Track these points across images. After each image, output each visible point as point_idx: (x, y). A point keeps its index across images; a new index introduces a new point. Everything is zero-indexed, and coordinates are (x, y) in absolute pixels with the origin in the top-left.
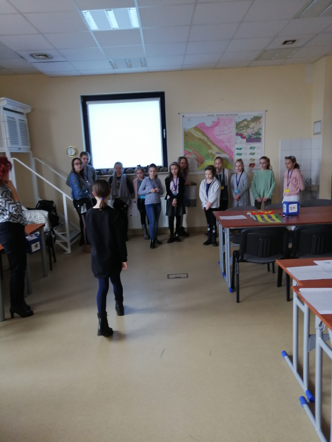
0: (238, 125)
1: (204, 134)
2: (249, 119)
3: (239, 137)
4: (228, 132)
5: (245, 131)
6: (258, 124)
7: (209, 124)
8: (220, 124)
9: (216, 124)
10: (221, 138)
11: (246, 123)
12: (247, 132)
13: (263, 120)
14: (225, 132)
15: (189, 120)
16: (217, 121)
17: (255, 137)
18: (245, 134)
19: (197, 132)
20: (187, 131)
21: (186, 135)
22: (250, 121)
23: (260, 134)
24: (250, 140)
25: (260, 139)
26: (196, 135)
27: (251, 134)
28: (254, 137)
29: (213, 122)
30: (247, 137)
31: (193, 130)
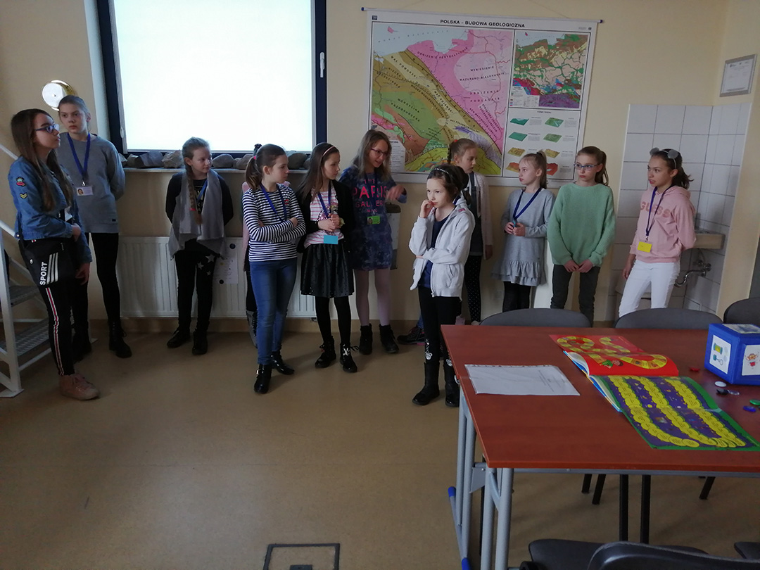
0: (521, 54)
1: (429, 74)
2: (552, 42)
3: (522, 90)
4: (492, 72)
5: (538, 73)
6: (576, 56)
7: (443, 45)
8: (473, 50)
9: (462, 48)
10: (473, 86)
11: (544, 51)
12: (544, 78)
13: (589, 47)
14: (486, 73)
15: (390, 30)
16: (465, 38)
17: (565, 91)
18: (539, 83)
19: (409, 67)
20: (382, 61)
21: (380, 73)
22: (554, 47)
23: (579, 87)
24: (550, 99)
25: (578, 97)
26: (407, 76)
27: (553, 84)
28: (561, 91)
29: (454, 42)
30: (542, 91)
31: (400, 60)
